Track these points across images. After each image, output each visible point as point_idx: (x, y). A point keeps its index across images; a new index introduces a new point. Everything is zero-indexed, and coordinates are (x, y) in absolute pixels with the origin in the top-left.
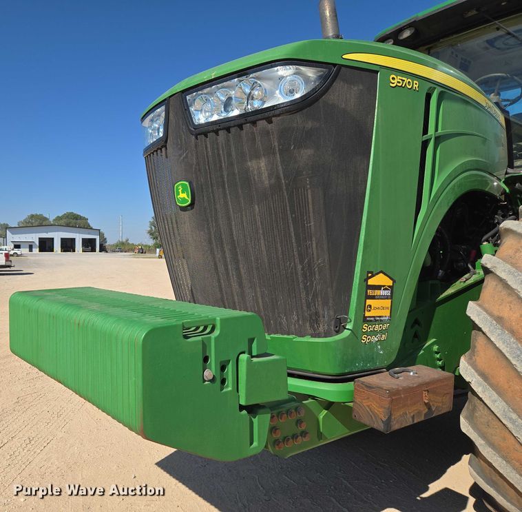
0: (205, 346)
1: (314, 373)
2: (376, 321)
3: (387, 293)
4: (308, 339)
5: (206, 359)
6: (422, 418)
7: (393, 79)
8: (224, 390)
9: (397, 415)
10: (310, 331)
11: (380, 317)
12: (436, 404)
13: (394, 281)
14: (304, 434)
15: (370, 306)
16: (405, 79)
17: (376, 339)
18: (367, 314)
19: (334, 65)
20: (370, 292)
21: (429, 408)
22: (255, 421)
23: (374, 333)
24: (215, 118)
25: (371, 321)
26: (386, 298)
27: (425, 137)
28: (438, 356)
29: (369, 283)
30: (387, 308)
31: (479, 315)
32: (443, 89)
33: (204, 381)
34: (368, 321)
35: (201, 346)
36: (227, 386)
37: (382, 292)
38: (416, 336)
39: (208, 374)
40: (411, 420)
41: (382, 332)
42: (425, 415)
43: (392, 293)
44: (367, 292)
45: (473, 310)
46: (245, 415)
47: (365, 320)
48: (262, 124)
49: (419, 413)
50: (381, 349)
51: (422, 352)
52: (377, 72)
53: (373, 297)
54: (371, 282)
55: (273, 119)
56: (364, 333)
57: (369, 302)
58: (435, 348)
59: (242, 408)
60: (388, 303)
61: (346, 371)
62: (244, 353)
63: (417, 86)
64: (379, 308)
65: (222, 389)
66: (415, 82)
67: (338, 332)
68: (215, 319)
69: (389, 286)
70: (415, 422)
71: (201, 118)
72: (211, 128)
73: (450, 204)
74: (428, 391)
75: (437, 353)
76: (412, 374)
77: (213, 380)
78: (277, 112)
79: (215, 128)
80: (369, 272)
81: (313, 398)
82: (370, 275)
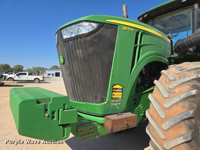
0: (45, 106)
1: (96, 114)
2: (116, 99)
3: (121, 91)
4: (94, 104)
5: (46, 110)
6: (125, 129)
7: (124, 28)
8: (53, 120)
9: (115, 128)
10: (95, 102)
11: (118, 98)
12: (130, 125)
13: (123, 87)
14: (92, 133)
15: (114, 94)
16: (129, 28)
17: (117, 104)
18: (113, 97)
19: (102, 23)
20: (114, 90)
21: (128, 126)
22: (65, 129)
23: (116, 102)
24: (69, 37)
25: (115, 99)
26: (120, 92)
27: (136, 45)
28: (142, 110)
29: (113, 88)
30: (121, 95)
31: (151, 98)
32: (143, 31)
33: (45, 117)
34: (113, 99)
35: (44, 106)
36: (55, 119)
37: (118, 90)
38: (135, 103)
39: (46, 115)
40: (121, 129)
41: (118, 102)
42: (126, 128)
43: (122, 90)
44: (113, 90)
45: (150, 96)
46: (61, 127)
47: (112, 98)
48: (79, 39)
49: (124, 127)
50: (118, 107)
51: (137, 108)
52: (118, 25)
53: (115, 92)
54: (114, 87)
55: (82, 38)
56: (112, 102)
57: (113, 93)
58: (141, 107)
59: (60, 125)
60: (121, 93)
61: (105, 114)
62: (62, 108)
63: (133, 30)
64: (118, 95)
65: (52, 120)
66: (132, 29)
67: (103, 102)
68: (50, 98)
69: (121, 89)
70: (122, 130)
71: (65, 37)
72: (67, 40)
73: (145, 65)
74: (127, 120)
75: (142, 109)
76: (124, 115)
77: (48, 116)
78: (83, 36)
79: (68, 40)
80: (113, 84)
81: (96, 122)
82: (114, 85)
